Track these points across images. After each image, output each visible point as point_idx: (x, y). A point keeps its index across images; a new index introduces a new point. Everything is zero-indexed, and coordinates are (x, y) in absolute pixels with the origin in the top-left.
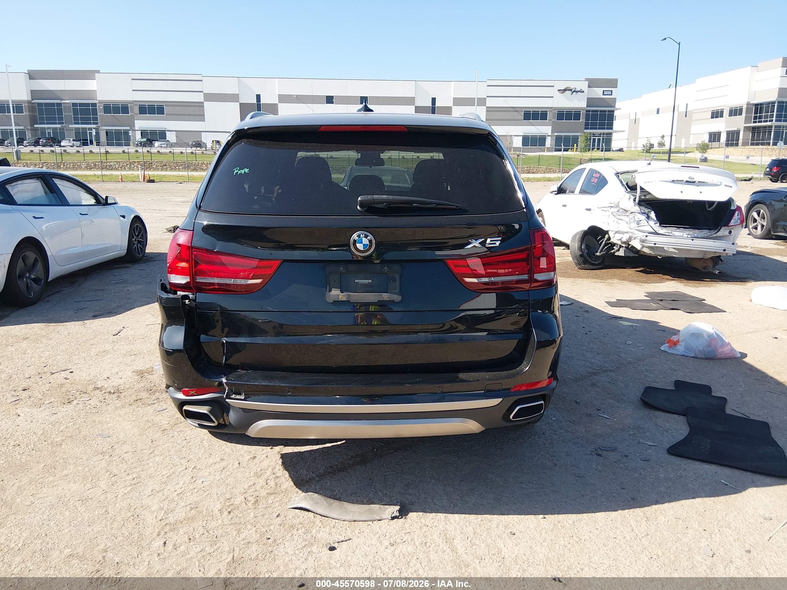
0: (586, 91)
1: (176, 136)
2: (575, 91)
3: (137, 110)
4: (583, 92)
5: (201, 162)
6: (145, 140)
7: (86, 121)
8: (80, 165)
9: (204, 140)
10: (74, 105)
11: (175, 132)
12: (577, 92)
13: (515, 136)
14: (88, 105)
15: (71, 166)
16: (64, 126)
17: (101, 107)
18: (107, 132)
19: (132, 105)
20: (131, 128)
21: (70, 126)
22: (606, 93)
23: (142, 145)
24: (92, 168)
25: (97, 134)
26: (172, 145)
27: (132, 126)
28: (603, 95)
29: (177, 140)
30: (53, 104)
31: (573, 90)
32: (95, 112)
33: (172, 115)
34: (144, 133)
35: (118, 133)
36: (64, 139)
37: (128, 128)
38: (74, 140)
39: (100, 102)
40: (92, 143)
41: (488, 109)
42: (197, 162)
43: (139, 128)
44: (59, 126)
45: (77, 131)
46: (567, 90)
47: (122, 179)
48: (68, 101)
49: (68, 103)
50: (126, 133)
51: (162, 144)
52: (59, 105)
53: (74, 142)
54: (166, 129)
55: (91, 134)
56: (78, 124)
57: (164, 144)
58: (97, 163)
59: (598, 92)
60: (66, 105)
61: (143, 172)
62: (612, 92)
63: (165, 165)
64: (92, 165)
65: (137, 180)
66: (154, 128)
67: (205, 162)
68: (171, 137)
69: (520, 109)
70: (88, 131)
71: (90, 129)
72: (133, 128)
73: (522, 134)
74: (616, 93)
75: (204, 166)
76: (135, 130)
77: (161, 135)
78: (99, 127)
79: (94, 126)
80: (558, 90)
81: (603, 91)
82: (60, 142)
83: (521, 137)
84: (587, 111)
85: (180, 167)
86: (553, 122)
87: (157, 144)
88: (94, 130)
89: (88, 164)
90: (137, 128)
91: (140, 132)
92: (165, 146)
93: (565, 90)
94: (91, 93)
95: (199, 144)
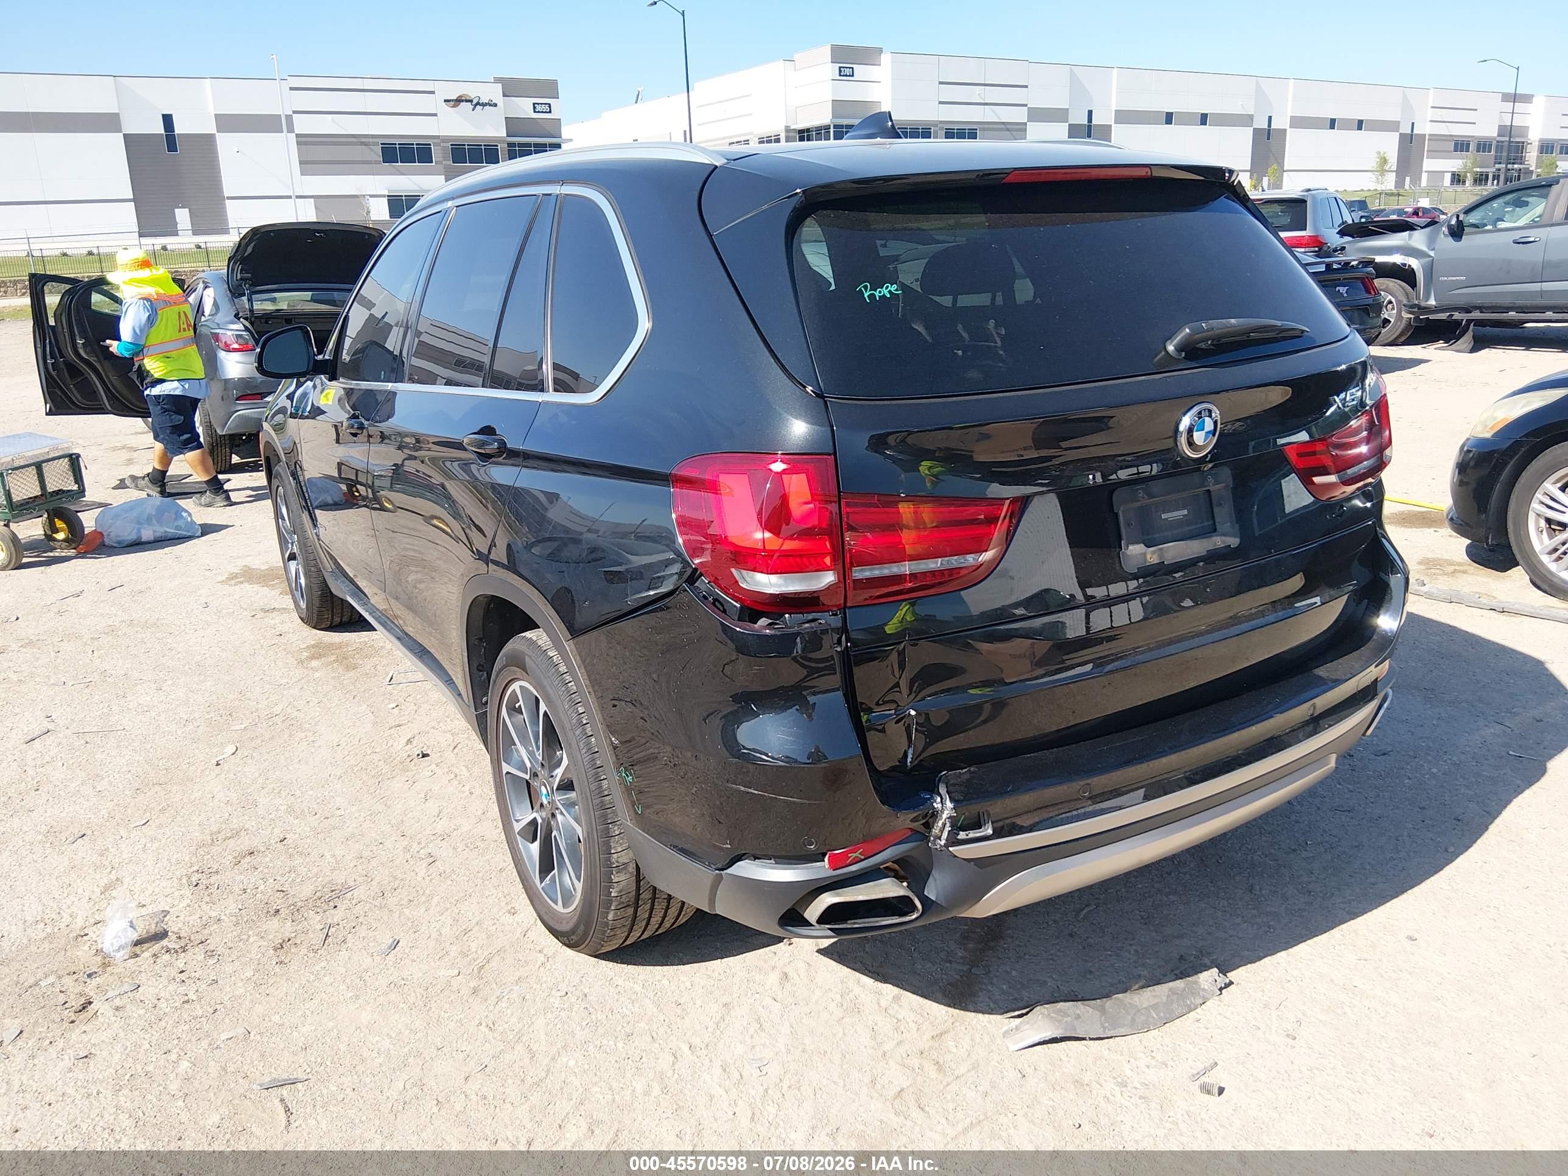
0: (500, 104)
2: (478, 104)
4: (495, 105)
12: (484, 105)
13: (372, 196)
22: (538, 108)
28: (535, 112)
31: (475, 101)
41: (301, 139)
46: (462, 101)
59: (523, 107)
62: (550, 106)
69: (371, 140)
73: (387, 193)
74: (559, 107)
80: (445, 101)
81: (534, 104)
83: (385, 200)
84: (510, 145)
86: (446, 167)
93: (459, 101)
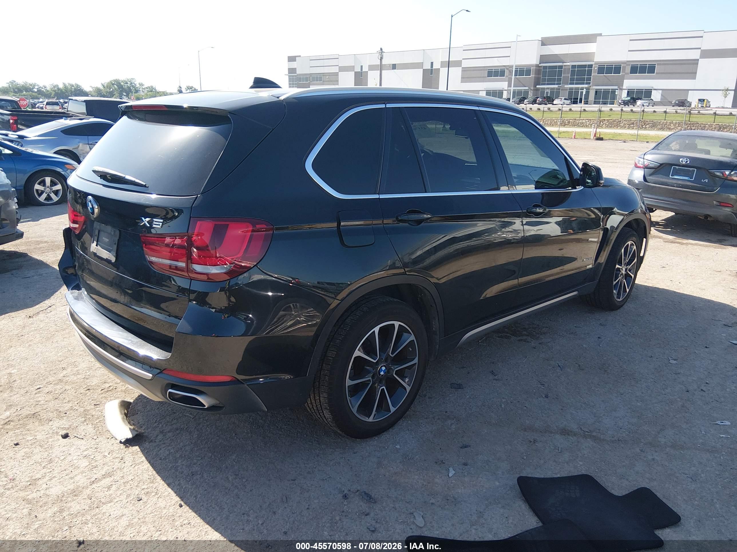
1: (662, 95)
3: (628, 69)
5: (669, 121)
6: (629, 98)
7: (581, 81)
8: (556, 122)
9: (689, 100)
10: (573, 67)
11: (661, 91)
14: (585, 66)
15: (549, 123)
16: (561, 86)
17: (596, 68)
18: (596, 92)
19: (625, 65)
20: (619, 87)
21: (566, 86)
23: (626, 103)
24: (565, 125)
25: (588, 93)
26: (655, 104)
27: (620, 85)
29: (661, 99)
30: (555, 67)
32: (590, 73)
33: (662, 73)
34: (630, 93)
35: (606, 92)
36: (557, 97)
37: (616, 87)
38: (565, 99)
39: (596, 64)
40: (581, 102)
42: (665, 121)
43: (626, 87)
44: (556, 86)
45: (571, 90)
47: (575, 136)
48: (568, 64)
49: (568, 65)
50: (613, 91)
51: (644, 103)
52: (561, 67)
53: (566, 101)
54: (653, 87)
55: (582, 93)
56: (573, 84)
57: (646, 103)
58: (571, 121)
60: (566, 67)
61: (595, 130)
63: (633, 124)
64: (567, 122)
65: (588, 137)
66: (641, 87)
67: (674, 122)
68: (656, 96)
70: (580, 91)
71: (582, 89)
72: (621, 87)
75: (672, 125)
76: (622, 89)
77: (647, 94)
78: (590, 86)
79: (586, 86)
82: (553, 100)
85: (648, 126)
87: (639, 102)
88: (585, 90)
89: (563, 121)
90: (624, 87)
91: (626, 91)
92: (647, 104)
94: (590, 55)
95: (682, 103)
